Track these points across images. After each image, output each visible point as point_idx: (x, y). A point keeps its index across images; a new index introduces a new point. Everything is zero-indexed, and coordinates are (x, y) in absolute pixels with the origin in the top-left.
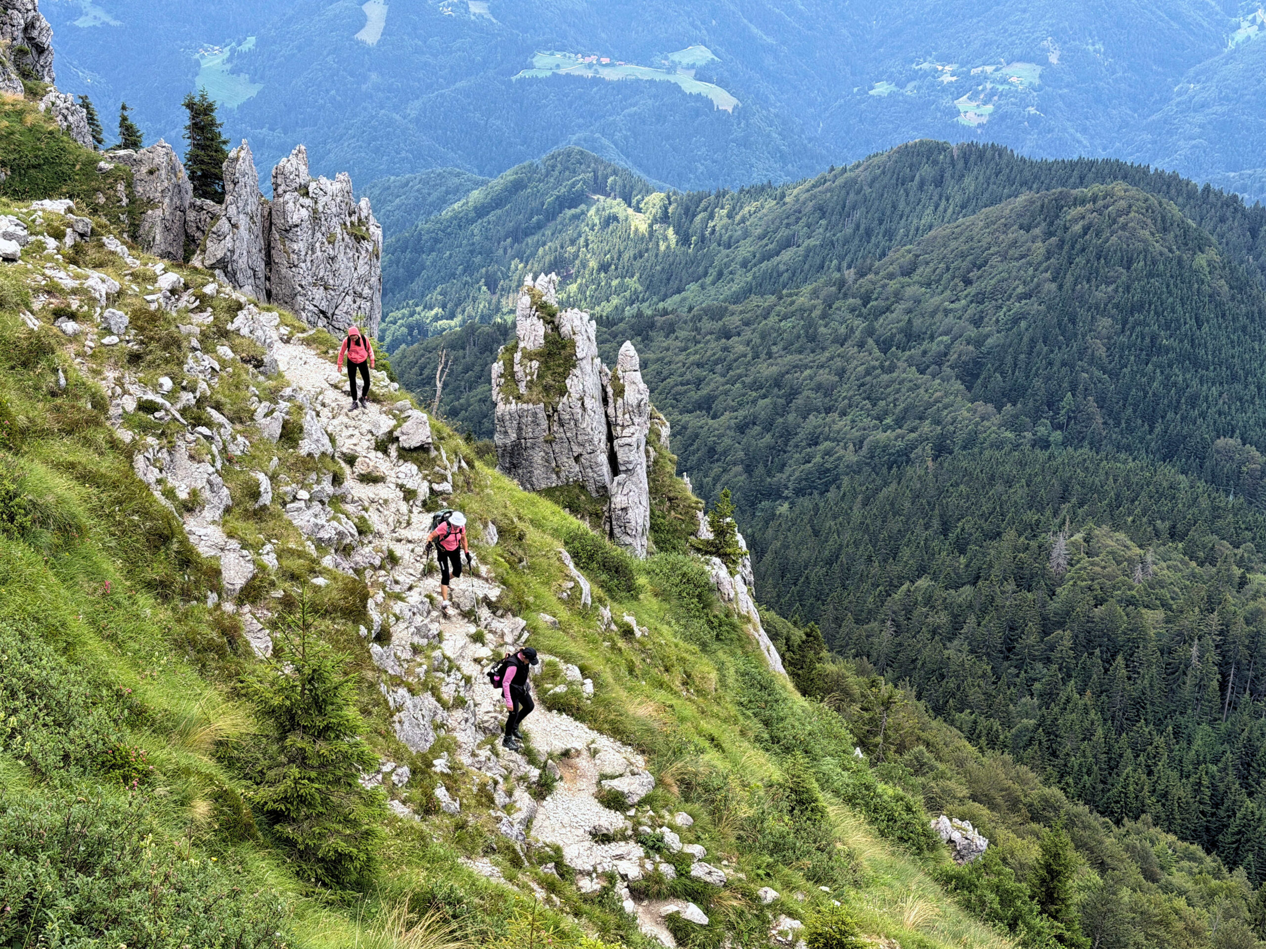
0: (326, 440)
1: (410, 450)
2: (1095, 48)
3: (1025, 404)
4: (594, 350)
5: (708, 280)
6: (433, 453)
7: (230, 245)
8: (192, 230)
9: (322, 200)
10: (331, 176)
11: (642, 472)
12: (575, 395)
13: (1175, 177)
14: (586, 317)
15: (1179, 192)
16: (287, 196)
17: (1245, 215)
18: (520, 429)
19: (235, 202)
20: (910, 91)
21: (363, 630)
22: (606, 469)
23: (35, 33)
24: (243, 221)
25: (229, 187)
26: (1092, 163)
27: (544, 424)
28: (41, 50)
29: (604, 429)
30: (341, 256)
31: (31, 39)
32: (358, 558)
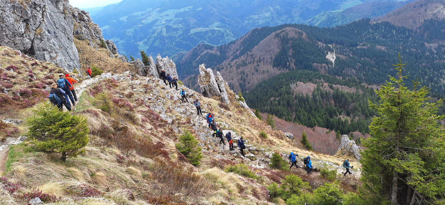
0: (177, 98)
1: (190, 96)
2: (278, 7)
3: (281, 66)
4: (213, 74)
5: (227, 59)
6: (194, 95)
7: (152, 72)
8: (146, 71)
9: (165, 61)
10: (165, 57)
11: (225, 91)
12: (212, 82)
13: (296, 24)
14: (210, 69)
15: (297, 26)
16: (159, 62)
17: (308, 27)
18: (204, 89)
19: (151, 65)
20: (251, 21)
21: (191, 125)
22: (219, 92)
23: (114, 47)
24: (153, 68)
25: (150, 63)
26: (282, 25)
27: (208, 87)
28: (115, 49)
29: (218, 86)
30: (170, 69)
31: (113, 48)
32: (187, 114)
